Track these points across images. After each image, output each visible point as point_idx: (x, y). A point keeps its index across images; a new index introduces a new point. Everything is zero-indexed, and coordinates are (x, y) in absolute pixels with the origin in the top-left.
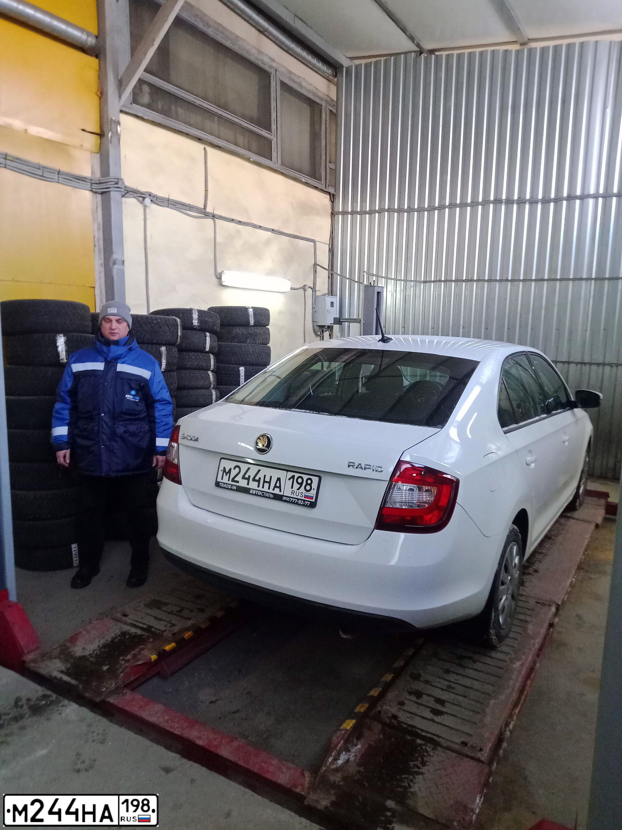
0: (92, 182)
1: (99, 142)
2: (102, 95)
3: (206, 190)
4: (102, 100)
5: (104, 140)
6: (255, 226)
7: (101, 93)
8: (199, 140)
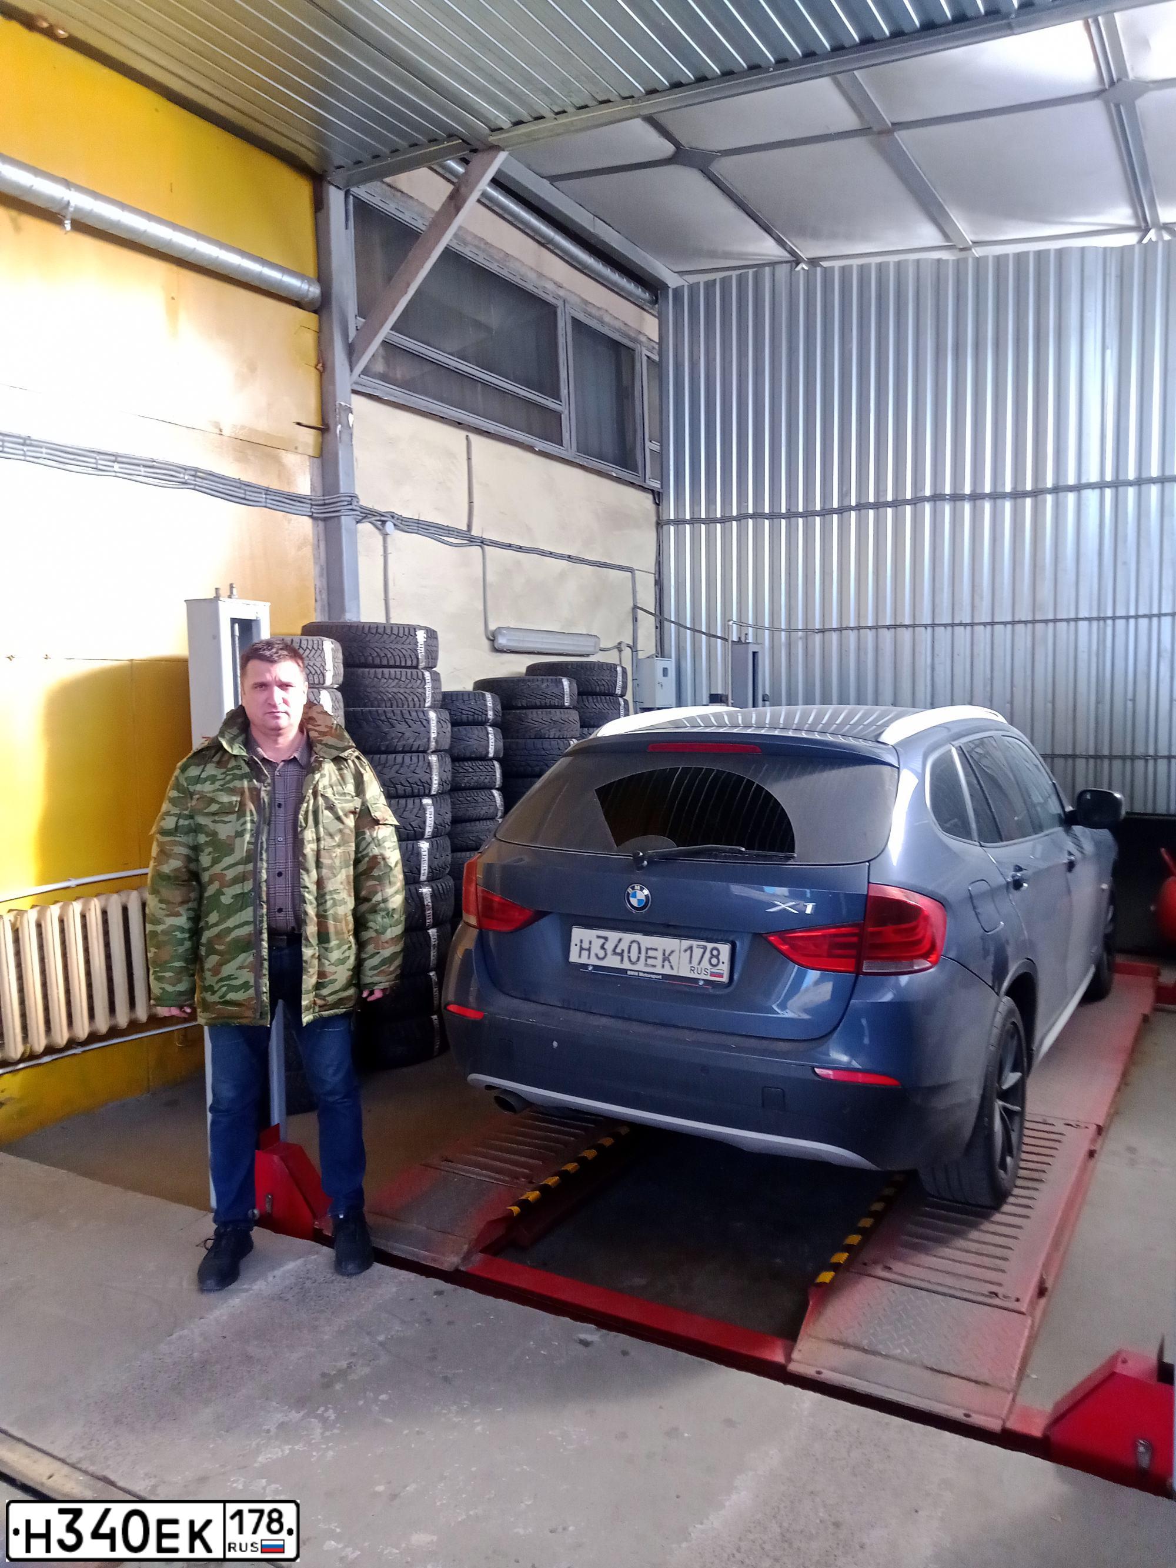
0: (313, 503)
1: (320, 440)
2: (323, 368)
3: (471, 502)
4: (325, 376)
5: (329, 437)
6: (542, 553)
7: (323, 366)
8: (459, 424)
